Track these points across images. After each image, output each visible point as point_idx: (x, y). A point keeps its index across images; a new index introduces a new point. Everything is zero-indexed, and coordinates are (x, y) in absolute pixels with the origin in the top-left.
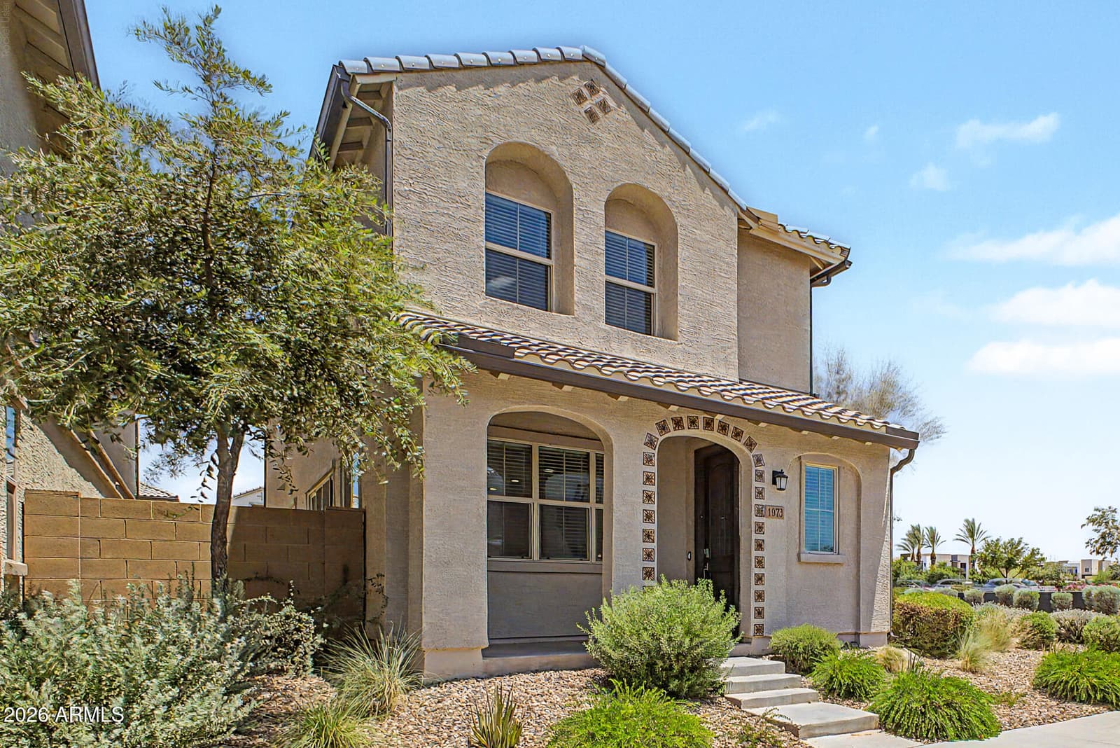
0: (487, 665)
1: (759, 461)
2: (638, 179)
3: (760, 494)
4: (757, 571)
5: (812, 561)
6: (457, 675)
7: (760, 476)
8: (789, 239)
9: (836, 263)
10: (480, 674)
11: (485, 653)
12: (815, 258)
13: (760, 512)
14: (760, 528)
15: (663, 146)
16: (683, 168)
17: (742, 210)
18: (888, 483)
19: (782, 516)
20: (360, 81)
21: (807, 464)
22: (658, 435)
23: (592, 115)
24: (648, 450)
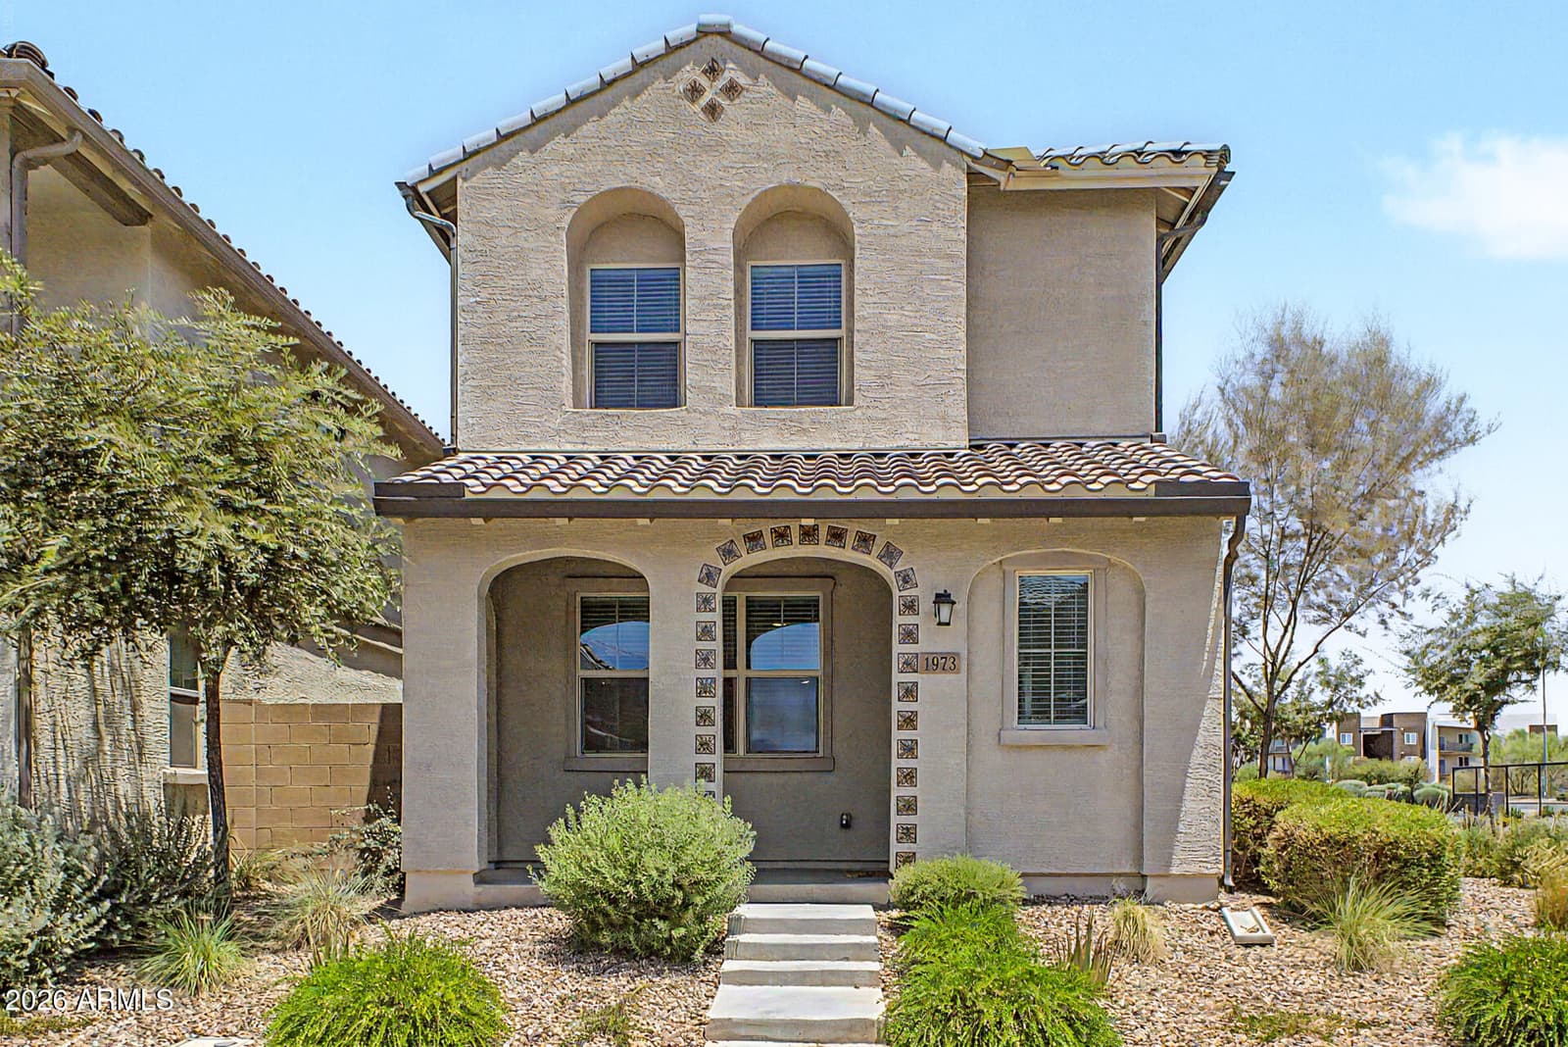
0: (480, 894)
1: (906, 579)
2: (787, 176)
3: (910, 636)
4: (905, 763)
5: (1033, 742)
6: (441, 906)
7: (910, 607)
8: (1084, 174)
9: (1202, 184)
10: (470, 906)
11: (480, 879)
12: (1175, 189)
13: (909, 666)
14: (910, 692)
15: (828, 110)
16: (864, 131)
17: (975, 159)
18: (1219, 585)
19: (955, 669)
20: (422, 189)
21: (1028, 572)
22: (722, 566)
23: (712, 110)
24: (706, 589)
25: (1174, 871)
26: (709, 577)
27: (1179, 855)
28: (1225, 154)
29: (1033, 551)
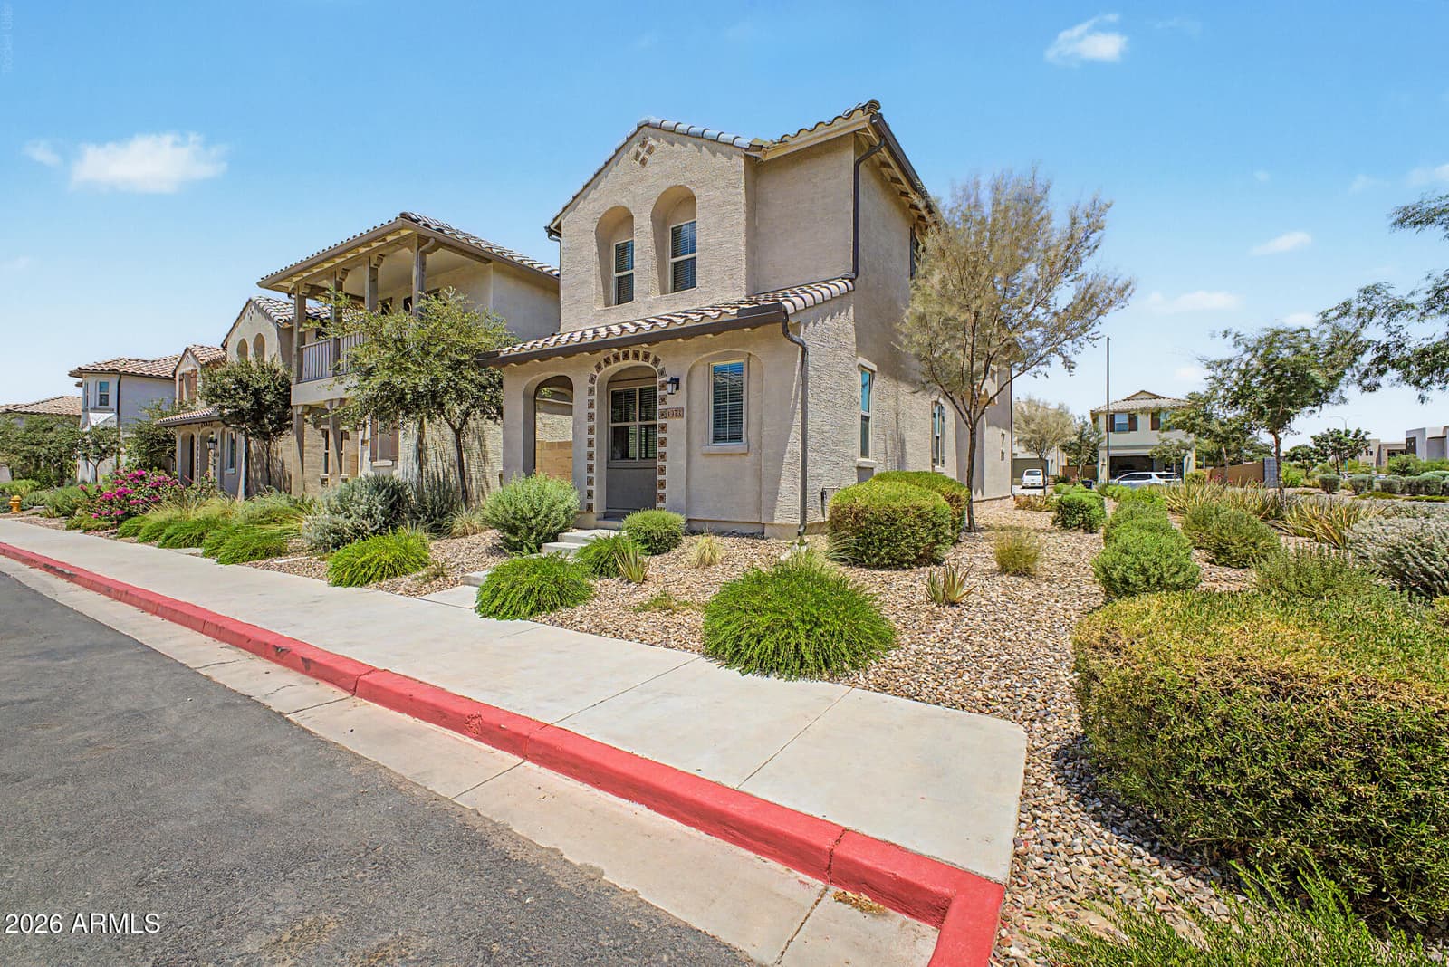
1: (662, 373)
3: (663, 401)
4: (660, 464)
5: (719, 453)
7: (664, 386)
13: (663, 415)
14: (664, 428)
16: (700, 151)
17: (747, 149)
18: (799, 361)
19: (681, 416)
20: (552, 227)
21: (716, 364)
22: (596, 373)
23: (643, 162)
24: (590, 385)
25: (776, 522)
26: (592, 380)
27: (777, 514)
28: (874, 105)
29: (716, 352)
